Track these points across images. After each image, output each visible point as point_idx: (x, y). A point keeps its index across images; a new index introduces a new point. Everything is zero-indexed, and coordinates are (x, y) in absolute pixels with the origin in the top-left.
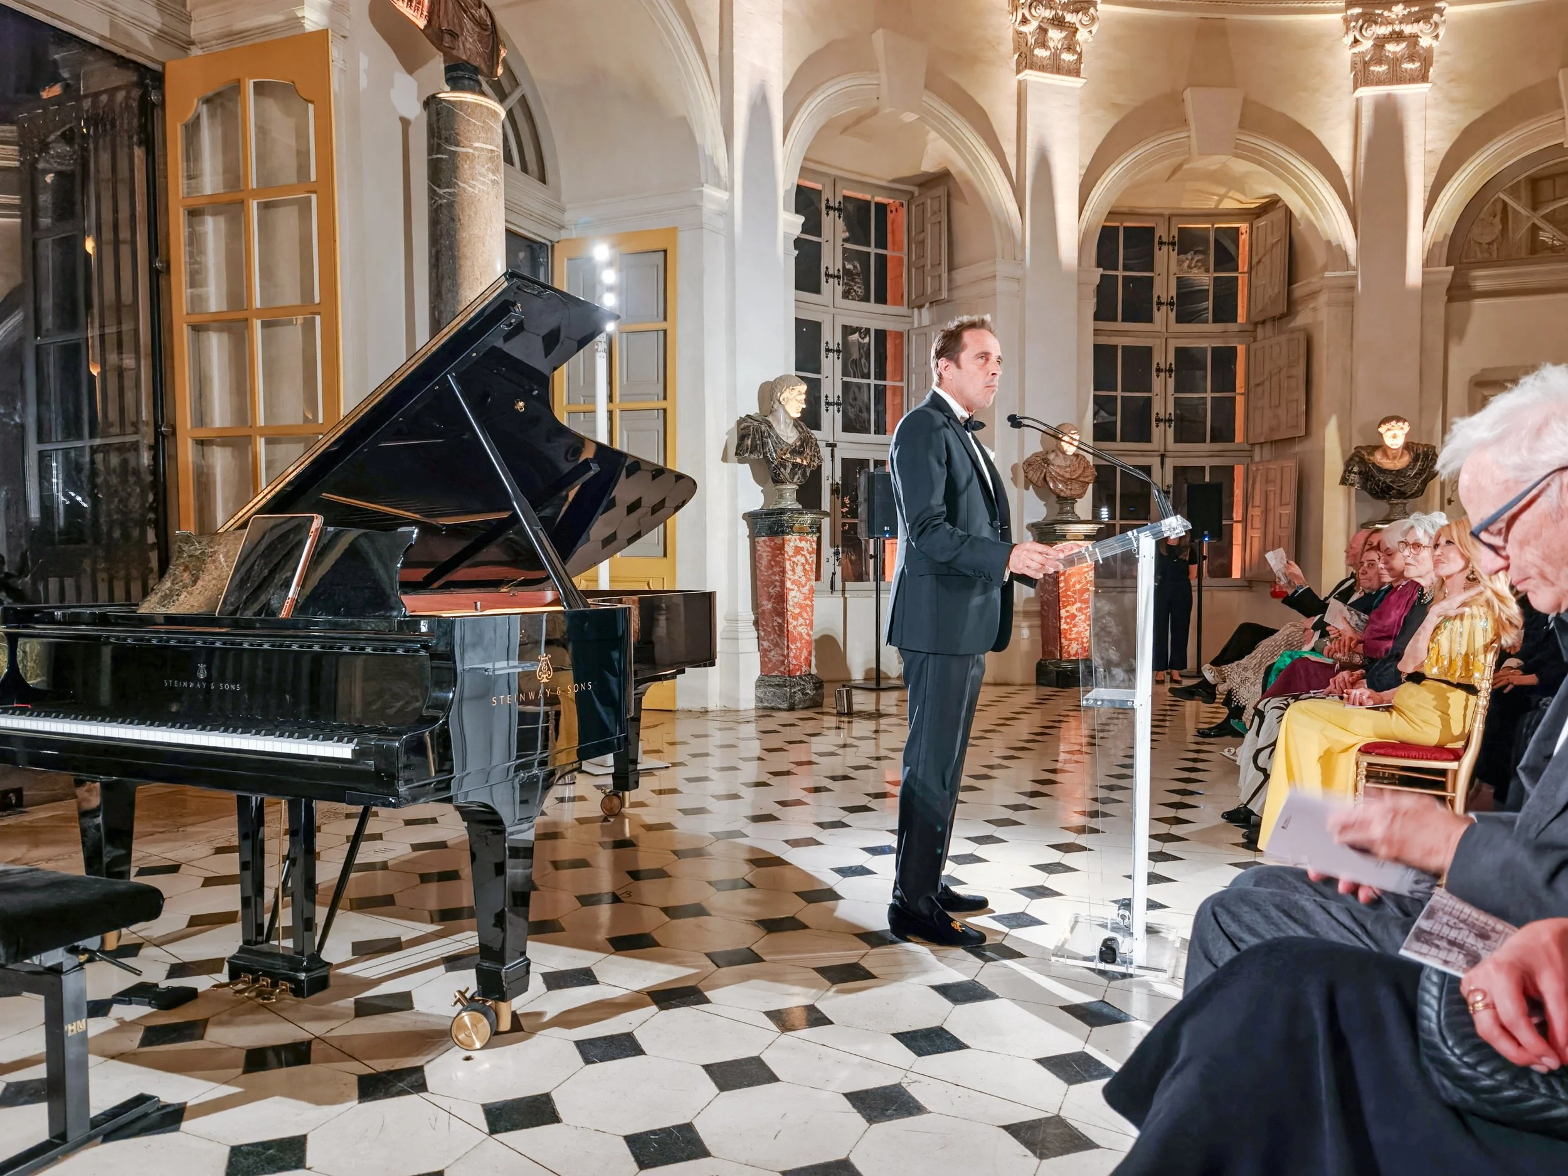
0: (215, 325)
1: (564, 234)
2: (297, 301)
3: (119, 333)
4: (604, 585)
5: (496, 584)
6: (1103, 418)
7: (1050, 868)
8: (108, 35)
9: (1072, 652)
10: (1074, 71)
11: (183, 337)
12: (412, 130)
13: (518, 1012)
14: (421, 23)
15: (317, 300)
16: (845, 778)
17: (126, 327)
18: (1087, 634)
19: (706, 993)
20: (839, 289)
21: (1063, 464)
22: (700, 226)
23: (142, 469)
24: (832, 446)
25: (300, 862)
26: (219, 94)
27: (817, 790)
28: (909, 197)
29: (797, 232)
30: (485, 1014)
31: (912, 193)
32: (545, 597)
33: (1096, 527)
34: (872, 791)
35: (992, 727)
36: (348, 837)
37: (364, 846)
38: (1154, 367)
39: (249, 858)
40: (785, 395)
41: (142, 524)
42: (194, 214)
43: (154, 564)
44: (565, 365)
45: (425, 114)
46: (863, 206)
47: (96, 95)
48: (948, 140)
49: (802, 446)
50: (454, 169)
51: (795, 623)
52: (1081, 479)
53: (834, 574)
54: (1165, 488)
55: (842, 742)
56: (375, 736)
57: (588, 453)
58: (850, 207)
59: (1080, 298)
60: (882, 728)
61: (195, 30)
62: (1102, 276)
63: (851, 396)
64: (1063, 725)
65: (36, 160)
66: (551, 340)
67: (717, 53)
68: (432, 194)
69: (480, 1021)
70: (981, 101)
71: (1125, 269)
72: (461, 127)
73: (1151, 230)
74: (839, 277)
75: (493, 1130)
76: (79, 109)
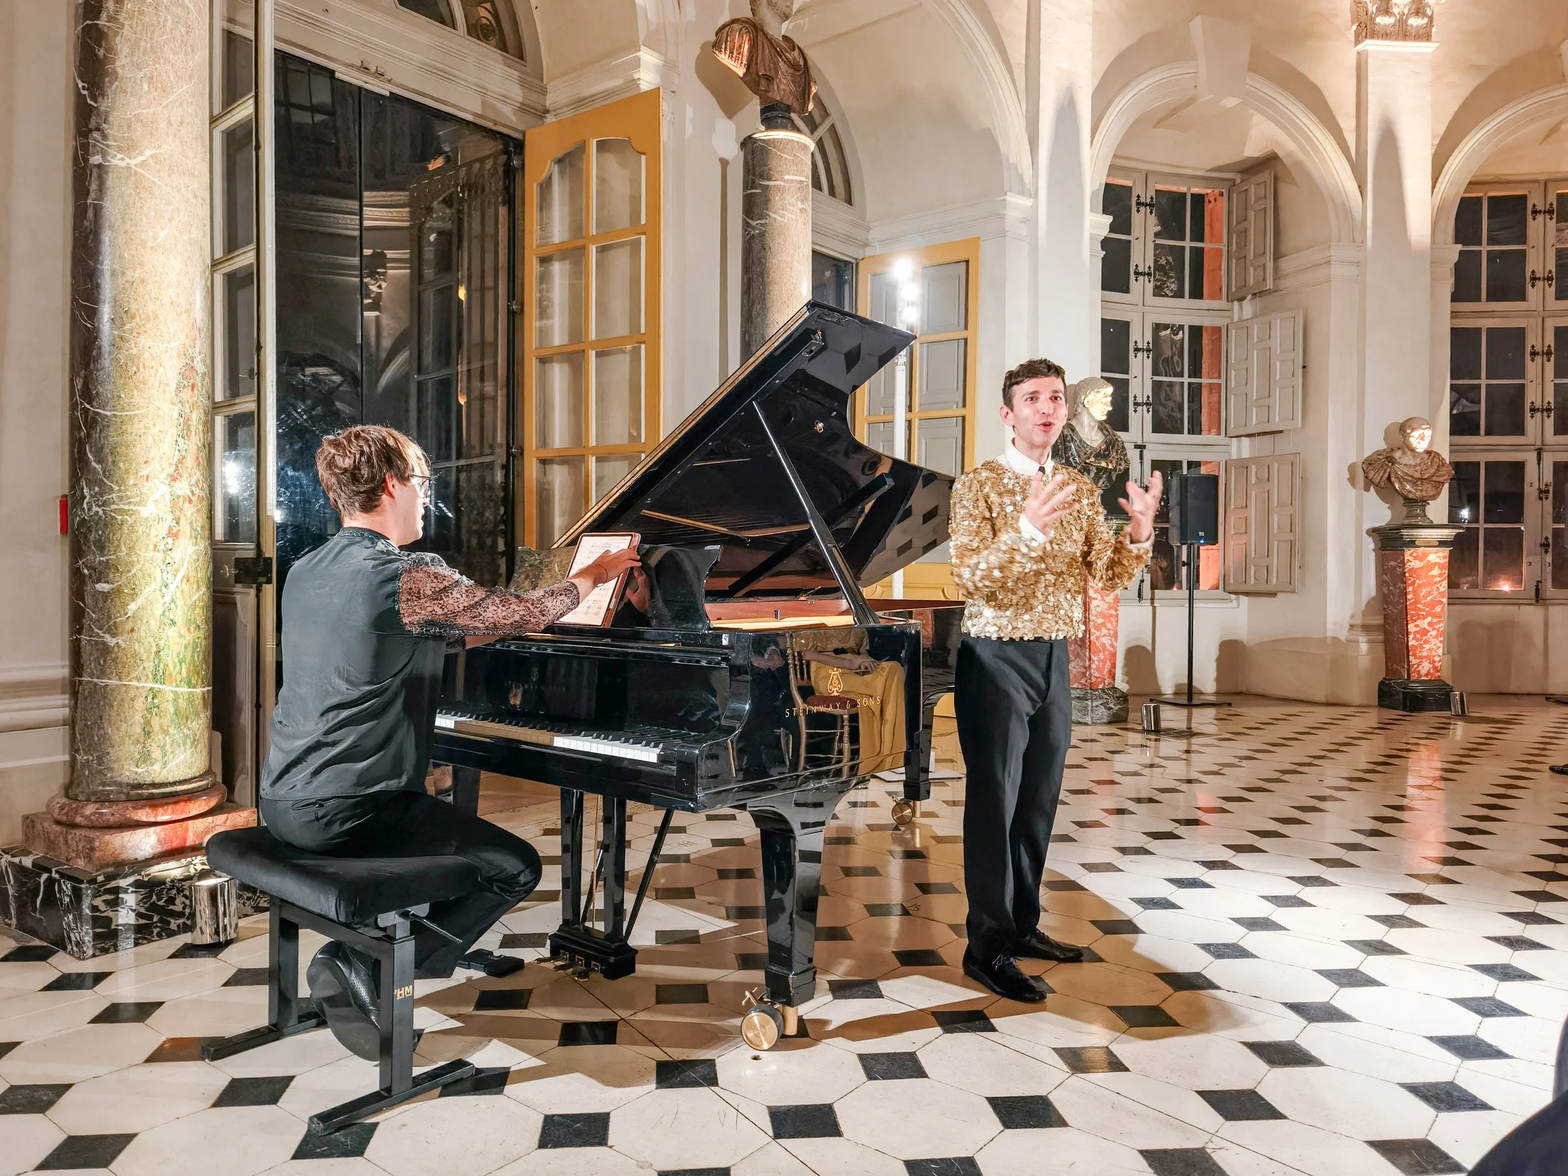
0: (558, 357)
1: (869, 252)
2: (626, 332)
3: (482, 368)
4: (898, 594)
5: (794, 592)
6: (1464, 406)
7: (1391, 921)
8: (480, 112)
9: (1423, 672)
10: (1425, 35)
11: (531, 367)
12: (729, 169)
13: (804, 1018)
14: (741, 71)
15: (643, 331)
16: (1151, 800)
17: (488, 362)
18: (1440, 651)
19: (992, 1020)
20: (1150, 287)
21: (1412, 462)
22: (1002, 234)
23: (496, 486)
24: (1141, 447)
25: (612, 850)
26: (568, 155)
27: (1121, 812)
28: (1231, 183)
29: (1105, 232)
30: (773, 1017)
31: (1234, 180)
32: (839, 606)
33: (1454, 532)
34: (1181, 816)
35: (1324, 753)
36: (656, 828)
37: (669, 838)
38: (1528, 349)
39: (569, 842)
40: (1089, 398)
41: (493, 533)
42: (545, 260)
43: (503, 569)
44: (867, 383)
45: (742, 154)
46: (1178, 199)
47: (469, 165)
48: (1276, 122)
49: (1107, 449)
50: (767, 201)
51: (1098, 634)
52: (1434, 479)
53: (1142, 581)
54: (1543, 487)
55: (1148, 762)
56: (679, 741)
57: (884, 468)
58: (1163, 201)
59: (1434, 279)
60: (1194, 748)
61: (550, 100)
62: (1461, 252)
63: (1163, 396)
64: (1410, 755)
65: (423, 224)
66: (852, 358)
67: (1024, 62)
68: (746, 225)
69: (768, 1023)
70: (1315, 77)
71: (1492, 241)
72: (773, 163)
73: (1523, 199)
74: (1149, 274)
75: (777, 1135)
76: (456, 176)
